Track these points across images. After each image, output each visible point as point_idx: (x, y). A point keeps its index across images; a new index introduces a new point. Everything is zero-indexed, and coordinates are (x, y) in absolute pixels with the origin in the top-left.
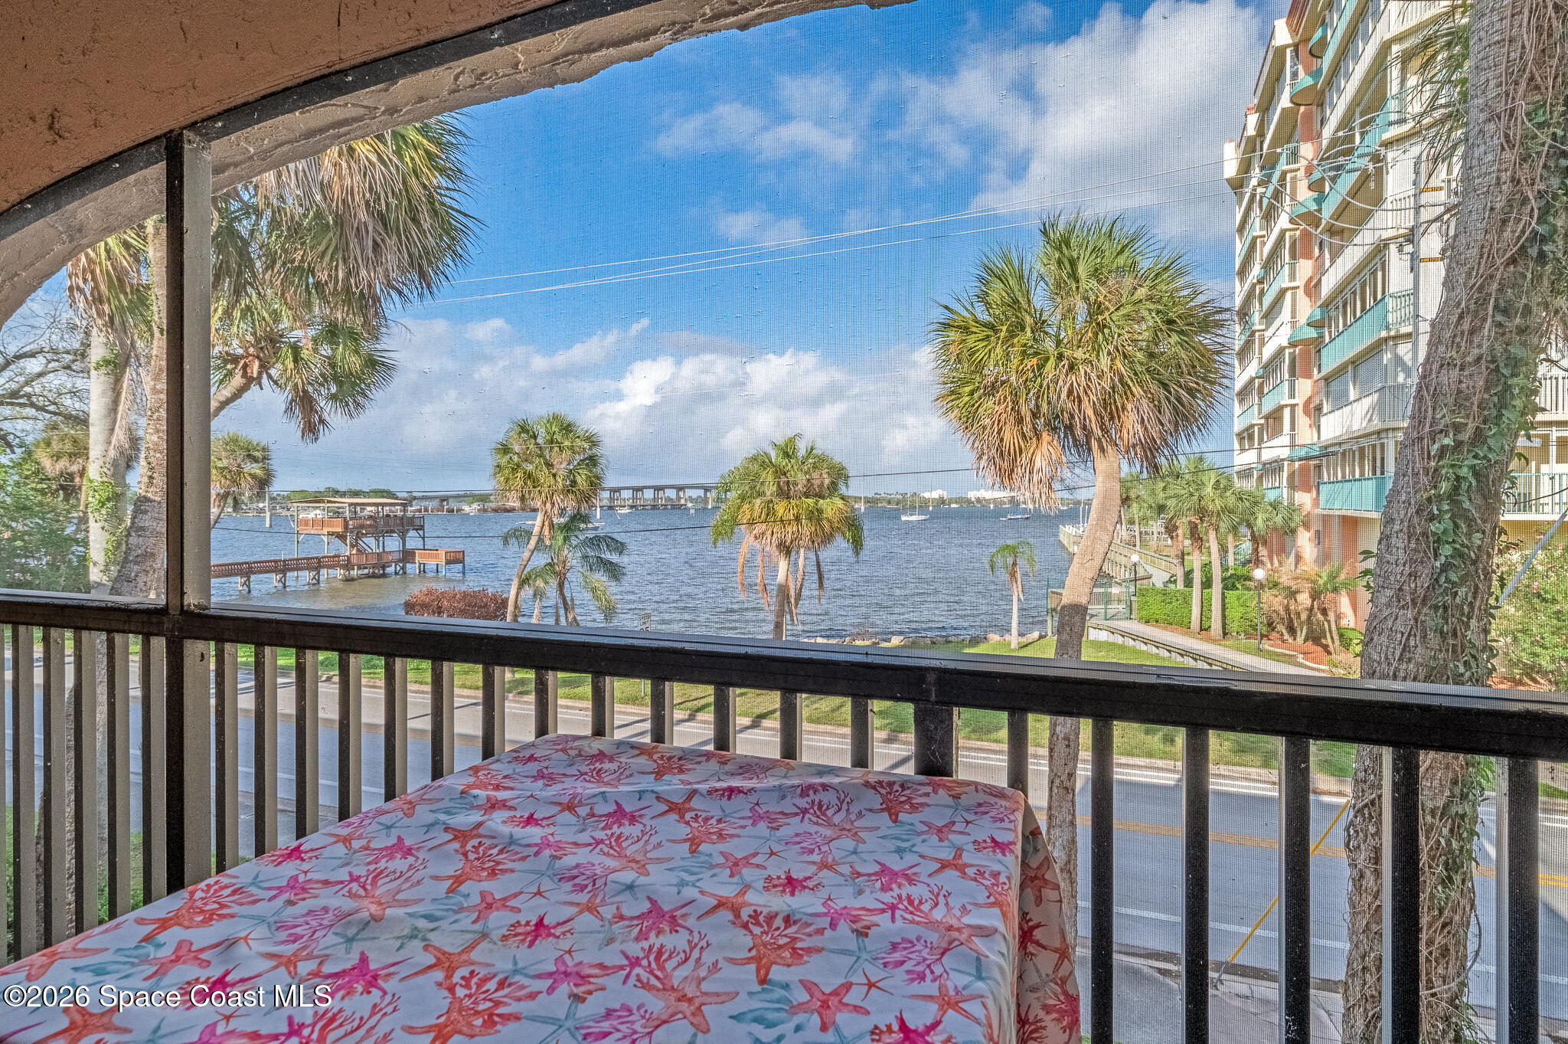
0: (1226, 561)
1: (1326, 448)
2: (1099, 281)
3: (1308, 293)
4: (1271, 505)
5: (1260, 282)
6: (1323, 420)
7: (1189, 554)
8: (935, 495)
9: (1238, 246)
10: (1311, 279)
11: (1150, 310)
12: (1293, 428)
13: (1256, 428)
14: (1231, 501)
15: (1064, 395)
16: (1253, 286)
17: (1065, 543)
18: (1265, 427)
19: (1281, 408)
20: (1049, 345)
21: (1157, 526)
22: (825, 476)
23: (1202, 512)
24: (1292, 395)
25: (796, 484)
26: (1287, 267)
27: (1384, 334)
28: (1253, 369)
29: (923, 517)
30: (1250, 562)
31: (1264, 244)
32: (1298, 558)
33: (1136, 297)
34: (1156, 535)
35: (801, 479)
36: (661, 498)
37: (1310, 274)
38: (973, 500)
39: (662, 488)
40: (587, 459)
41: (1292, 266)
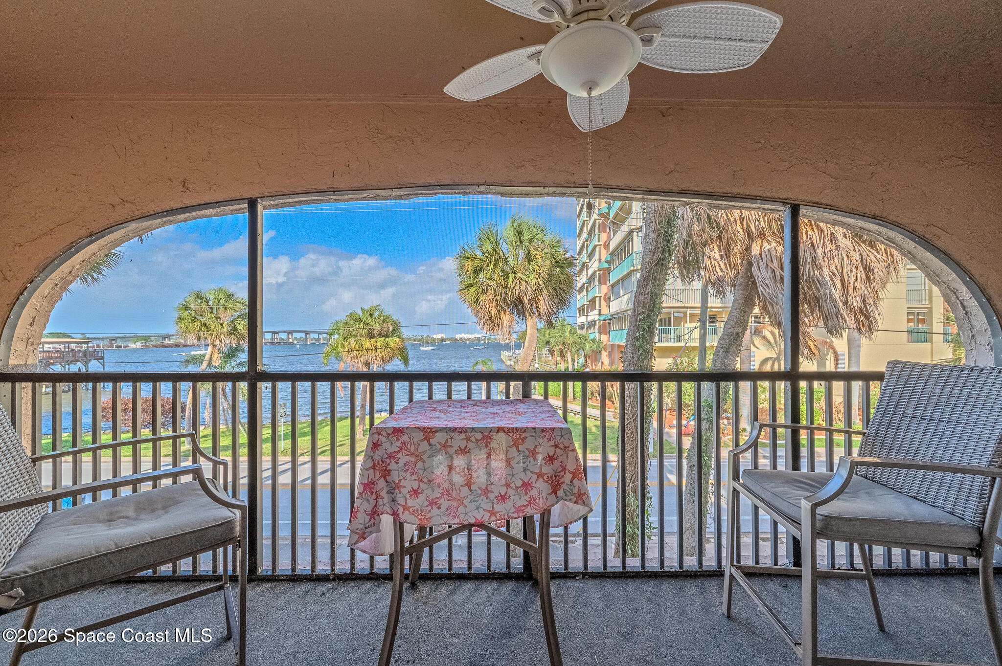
1: (612, 315)
3: (605, 248)
4: (591, 340)
5: (587, 241)
6: (611, 303)
8: (439, 336)
9: (578, 223)
10: (606, 242)
12: (600, 307)
13: (586, 306)
14: (576, 339)
16: (584, 242)
17: (504, 360)
18: (589, 306)
19: (595, 298)
21: (545, 351)
22: (390, 325)
23: (565, 345)
24: (599, 292)
26: (597, 235)
27: (632, 268)
28: (584, 280)
29: (433, 348)
31: (588, 224)
32: (602, 364)
34: (544, 355)
35: (377, 327)
36: (277, 339)
37: (606, 240)
38: (458, 339)
39: (277, 333)
40: (243, 315)
41: (599, 235)
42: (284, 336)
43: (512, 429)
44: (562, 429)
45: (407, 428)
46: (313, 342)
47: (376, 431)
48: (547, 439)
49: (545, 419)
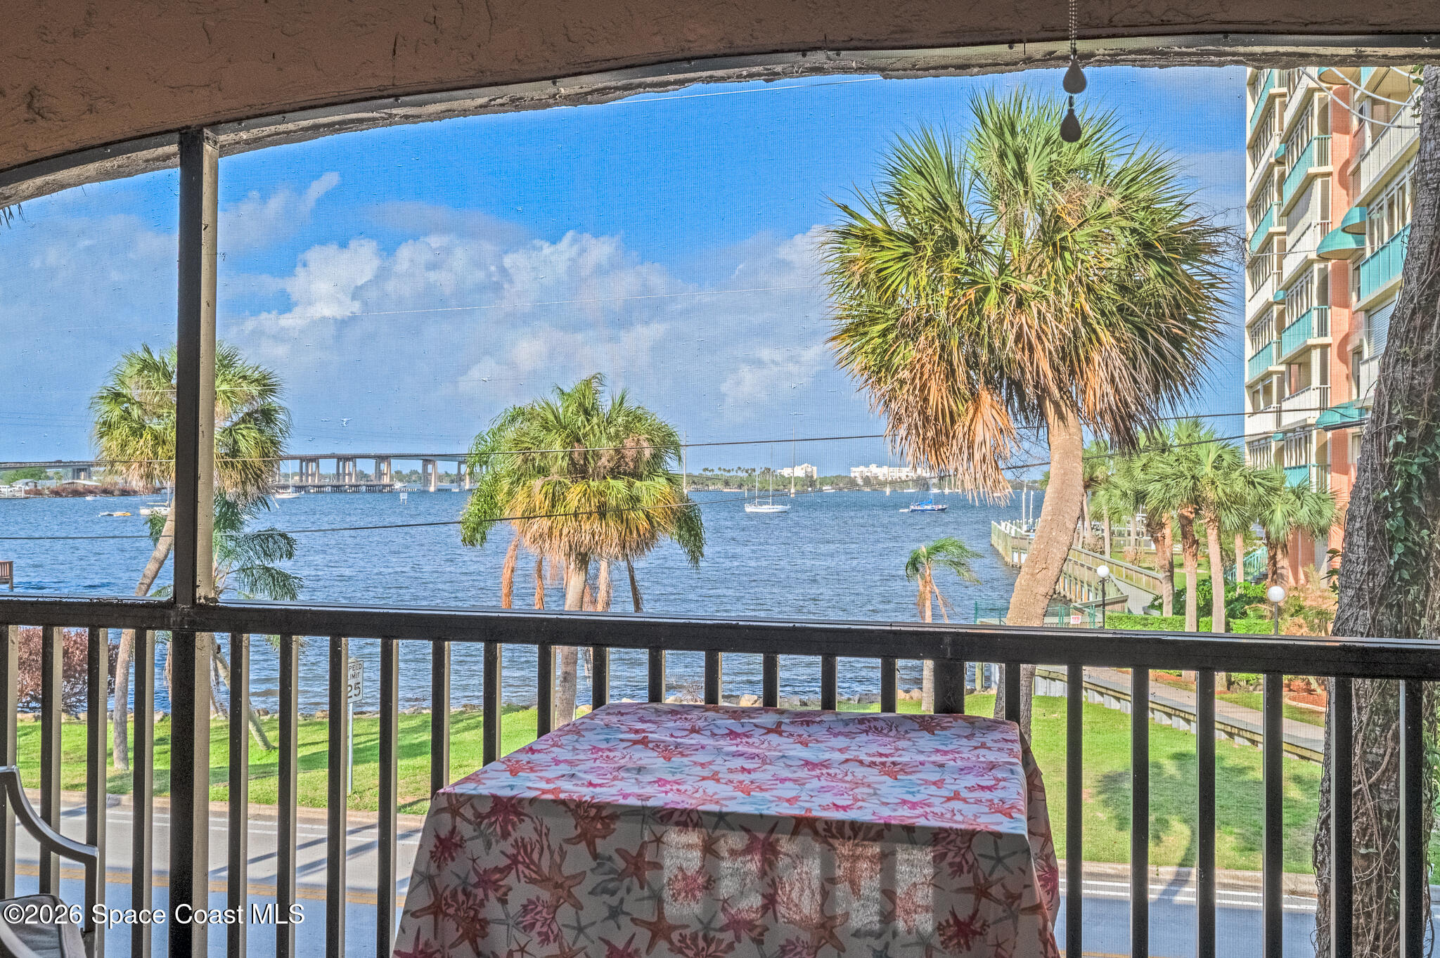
0: (1233, 575)
2: (1055, 184)
3: (1343, 183)
4: (1293, 492)
5: (1280, 162)
6: (1364, 369)
7: (1181, 565)
8: (799, 472)
9: (1250, 107)
10: (1347, 163)
11: (1122, 229)
12: (1324, 380)
13: (1275, 378)
14: (1239, 486)
15: (1010, 343)
16: (1270, 168)
17: (1000, 550)
18: (1287, 376)
19: (1307, 350)
20: (990, 269)
21: (1135, 523)
22: (645, 444)
23: (1198, 503)
24: (1323, 331)
25: (597, 456)
26: (1315, 143)
28: (1268, 292)
29: (779, 508)
30: (1265, 576)
31: (1284, 106)
33: (1104, 209)
34: (1133, 537)
35: (607, 448)
36: (350, 474)
37: (1347, 155)
38: (860, 482)
39: (352, 458)
40: (256, 412)
41: (1323, 143)
42: (368, 467)
43: (841, 823)
44: (998, 836)
45: (533, 801)
46: (446, 484)
47: (446, 805)
48: (951, 865)
49: (964, 794)
